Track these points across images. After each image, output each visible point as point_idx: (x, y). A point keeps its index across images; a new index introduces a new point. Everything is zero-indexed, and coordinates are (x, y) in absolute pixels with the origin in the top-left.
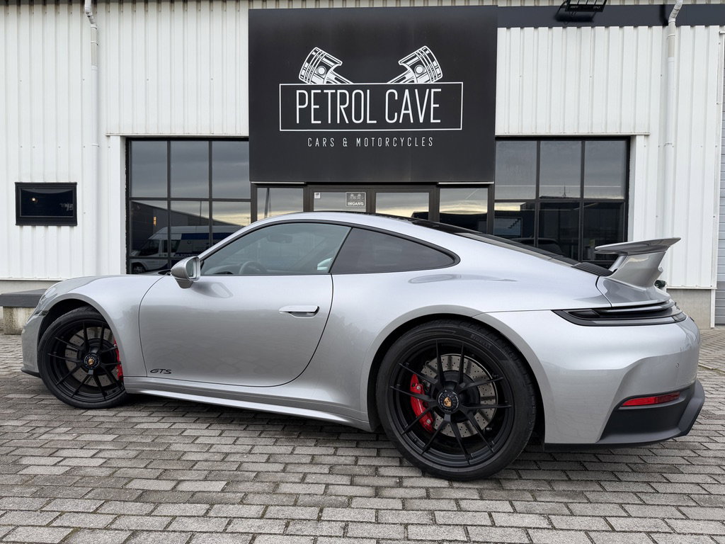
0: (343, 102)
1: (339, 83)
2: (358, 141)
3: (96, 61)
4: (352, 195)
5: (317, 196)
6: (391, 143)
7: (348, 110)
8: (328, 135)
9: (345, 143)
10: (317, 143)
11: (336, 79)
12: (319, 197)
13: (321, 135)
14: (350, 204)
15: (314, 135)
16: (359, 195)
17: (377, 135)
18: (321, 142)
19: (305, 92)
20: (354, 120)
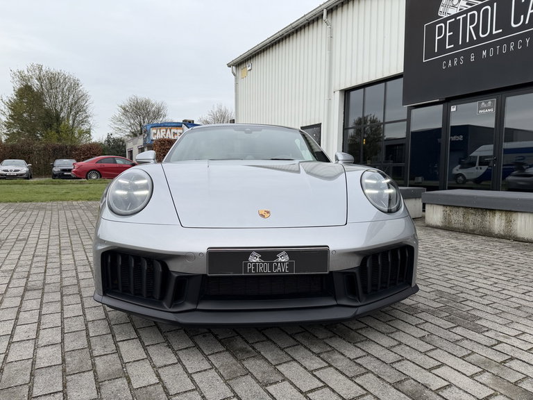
0: (472, 23)
1: (470, 7)
2: (484, 53)
3: (330, 48)
4: (483, 104)
5: (453, 109)
6: (515, 47)
7: (476, 29)
8: (457, 55)
9: (472, 58)
10: (450, 64)
11: (467, 4)
12: (455, 109)
13: (452, 57)
14: (481, 111)
15: (447, 59)
16: (490, 103)
17: (501, 43)
18: (453, 63)
19: (443, 25)
20: (481, 36)
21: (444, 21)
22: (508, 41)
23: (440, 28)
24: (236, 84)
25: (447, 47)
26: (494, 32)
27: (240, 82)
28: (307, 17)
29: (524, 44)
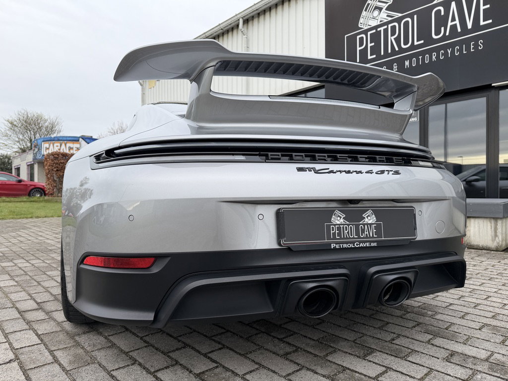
19: (364, 36)
20: (403, 46)
21: (365, 32)
22: (430, 52)
23: (361, 39)
24: (143, 94)
25: (369, 57)
26: (416, 43)
27: (147, 91)
28: (221, 26)
29: (446, 54)
